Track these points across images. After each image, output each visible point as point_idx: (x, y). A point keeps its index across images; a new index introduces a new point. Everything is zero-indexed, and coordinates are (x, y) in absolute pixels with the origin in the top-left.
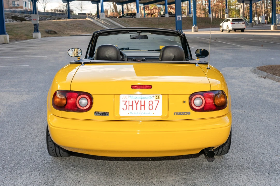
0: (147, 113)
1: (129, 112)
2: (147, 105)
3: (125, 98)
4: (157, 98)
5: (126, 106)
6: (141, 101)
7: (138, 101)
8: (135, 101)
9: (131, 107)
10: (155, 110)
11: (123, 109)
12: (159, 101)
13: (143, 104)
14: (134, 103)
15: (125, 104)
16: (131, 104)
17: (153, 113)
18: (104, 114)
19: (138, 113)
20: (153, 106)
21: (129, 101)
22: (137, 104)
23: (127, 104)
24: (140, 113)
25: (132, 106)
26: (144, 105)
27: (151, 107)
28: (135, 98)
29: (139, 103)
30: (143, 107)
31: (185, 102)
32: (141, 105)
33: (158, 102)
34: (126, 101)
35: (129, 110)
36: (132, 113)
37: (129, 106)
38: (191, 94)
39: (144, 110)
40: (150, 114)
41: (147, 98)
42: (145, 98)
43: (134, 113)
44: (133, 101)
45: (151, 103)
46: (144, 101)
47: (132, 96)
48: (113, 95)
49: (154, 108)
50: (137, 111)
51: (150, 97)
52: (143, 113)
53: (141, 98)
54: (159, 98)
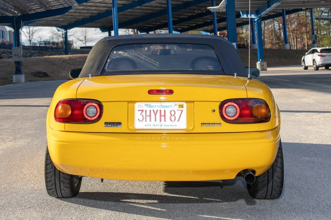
0: (168, 126)
1: (146, 123)
2: (168, 115)
3: (141, 106)
4: (181, 107)
5: (142, 116)
6: (160, 111)
7: (157, 111)
8: (153, 110)
9: (148, 118)
10: (178, 121)
11: (139, 120)
12: (182, 111)
13: (163, 114)
14: (152, 112)
15: (141, 114)
16: (148, 114)
17: (176, 125)
18: (116, 125)
19: (156, 126)
20: (175, 117)
21: (146, 111)
22: (155, 115)
23: (144, 113)
24: (160, 126)
25: (150, 116)
26: (165, 116)
27: (173, 118)
28: (153, 107)
29: (159, 112)
30: (163, 118)
31: (214, 111)
32: (161, 116)
34: (142, 111)
35: (146, 121)
36: (150, 125)
37: (146, 116)
38: (222, 102)
39: (165, 121)
40: (171, 126)
41: (167, 107)
42: (166, 107)
43: (152, 126)
44: (150, 111)
45: (173, 113)
46: (165, 111)
47: (150, 104)
48: (127, 102)
49: (177, 119)
50: (156, 123)
51: (171, 105)
52: (163, 125)
53: (160, 107)
54: (182, 107)
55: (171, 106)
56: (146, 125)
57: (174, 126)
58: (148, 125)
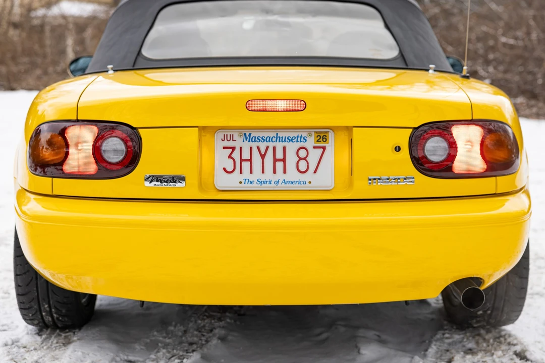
0: (292, 183)
1: (241, 178)
2: (292, 159)
3: (229, 139)
4: (321, 140)
5: (231, 161)
6: (274, 148)
7: (267, 148)
8: (258, 148)
9: (246, 165)
10: (315, 172)
11: (224, 169)
12: (324, 148)
13: (279, 155)
14: (255, 151)
15: (230, 157)
16: (246, 155)
17: (310, 182)
18: (171, 182)
19: (265, 182)
20: (308, 163)
21: (241, 148)
22: (263, 157)
23: (236, 155)
24: (273, 182)
25: (250, 160)
26: (284, 160)
27: (303, 166)
28: (256, 140)
29: (270, 152)
30: (280, 165)
31: (398, 149)
32: (275, 160)
33: (322, 149)
34: (233, 149)
35: (241, 173)
36: (251, 183)
37: (242, 160)
38: (415, 129)
39: (285, 172)
40: (300, 183)
41: (291, 140)
42: (287, 140)
43: (255, 183)
44: (251, 148)
45: (303, 153)
46: (284, 148)
47: (250, 134)
48: (197, 129)
49: (312, 168)
50: (263, 178)
51: (300, 136)
52: (280, 183)
53: (274, 139)
54: (324, 140)
55: (299, 138)
56: (241, 183)
57: (305, 183)
58: (247, 181)
